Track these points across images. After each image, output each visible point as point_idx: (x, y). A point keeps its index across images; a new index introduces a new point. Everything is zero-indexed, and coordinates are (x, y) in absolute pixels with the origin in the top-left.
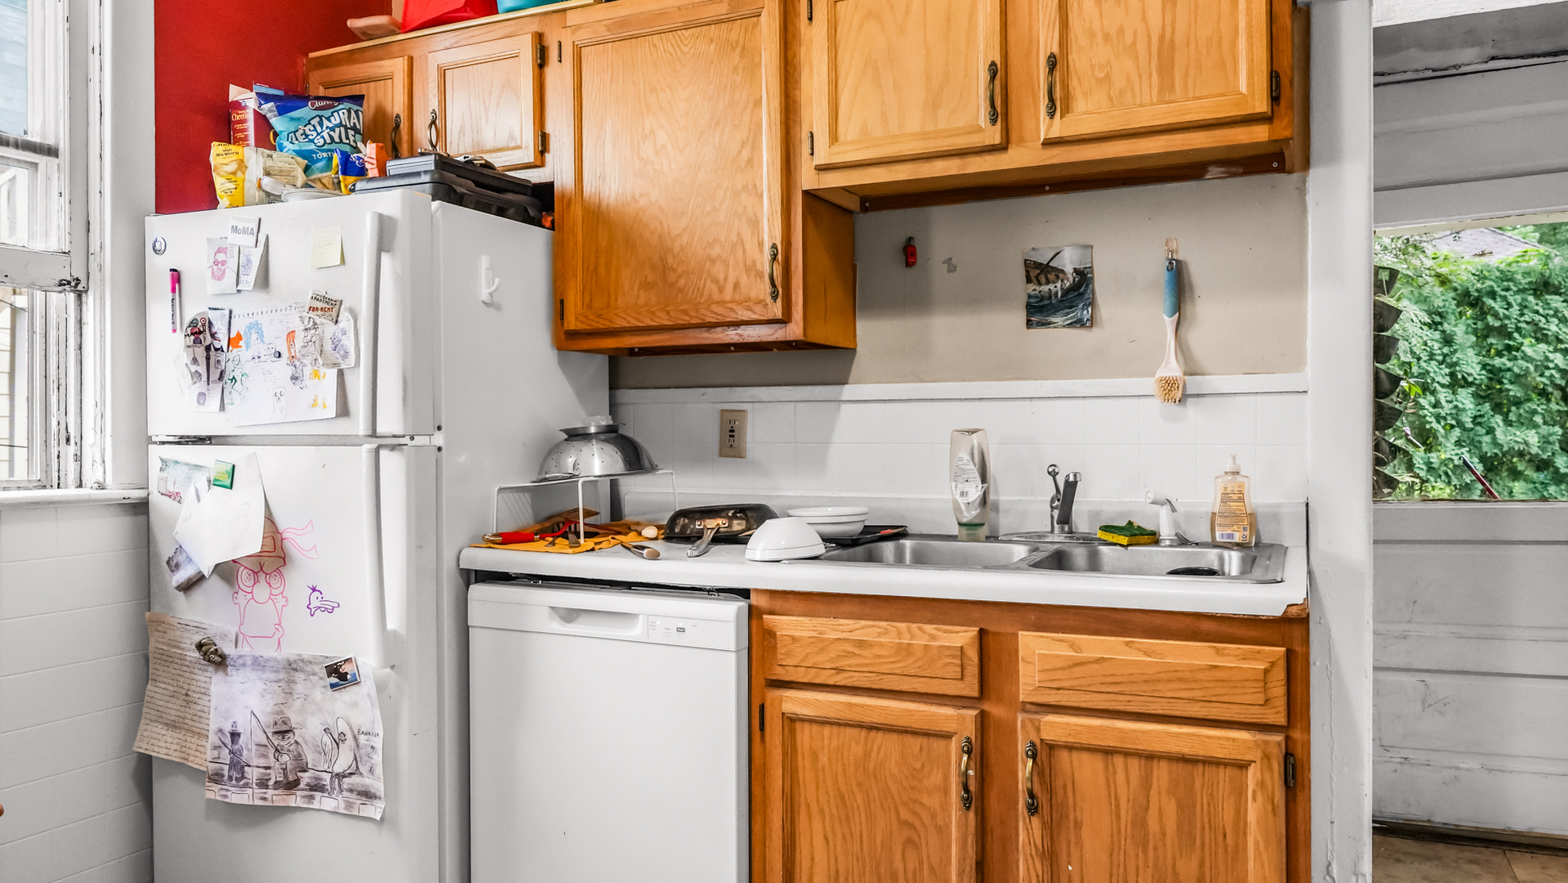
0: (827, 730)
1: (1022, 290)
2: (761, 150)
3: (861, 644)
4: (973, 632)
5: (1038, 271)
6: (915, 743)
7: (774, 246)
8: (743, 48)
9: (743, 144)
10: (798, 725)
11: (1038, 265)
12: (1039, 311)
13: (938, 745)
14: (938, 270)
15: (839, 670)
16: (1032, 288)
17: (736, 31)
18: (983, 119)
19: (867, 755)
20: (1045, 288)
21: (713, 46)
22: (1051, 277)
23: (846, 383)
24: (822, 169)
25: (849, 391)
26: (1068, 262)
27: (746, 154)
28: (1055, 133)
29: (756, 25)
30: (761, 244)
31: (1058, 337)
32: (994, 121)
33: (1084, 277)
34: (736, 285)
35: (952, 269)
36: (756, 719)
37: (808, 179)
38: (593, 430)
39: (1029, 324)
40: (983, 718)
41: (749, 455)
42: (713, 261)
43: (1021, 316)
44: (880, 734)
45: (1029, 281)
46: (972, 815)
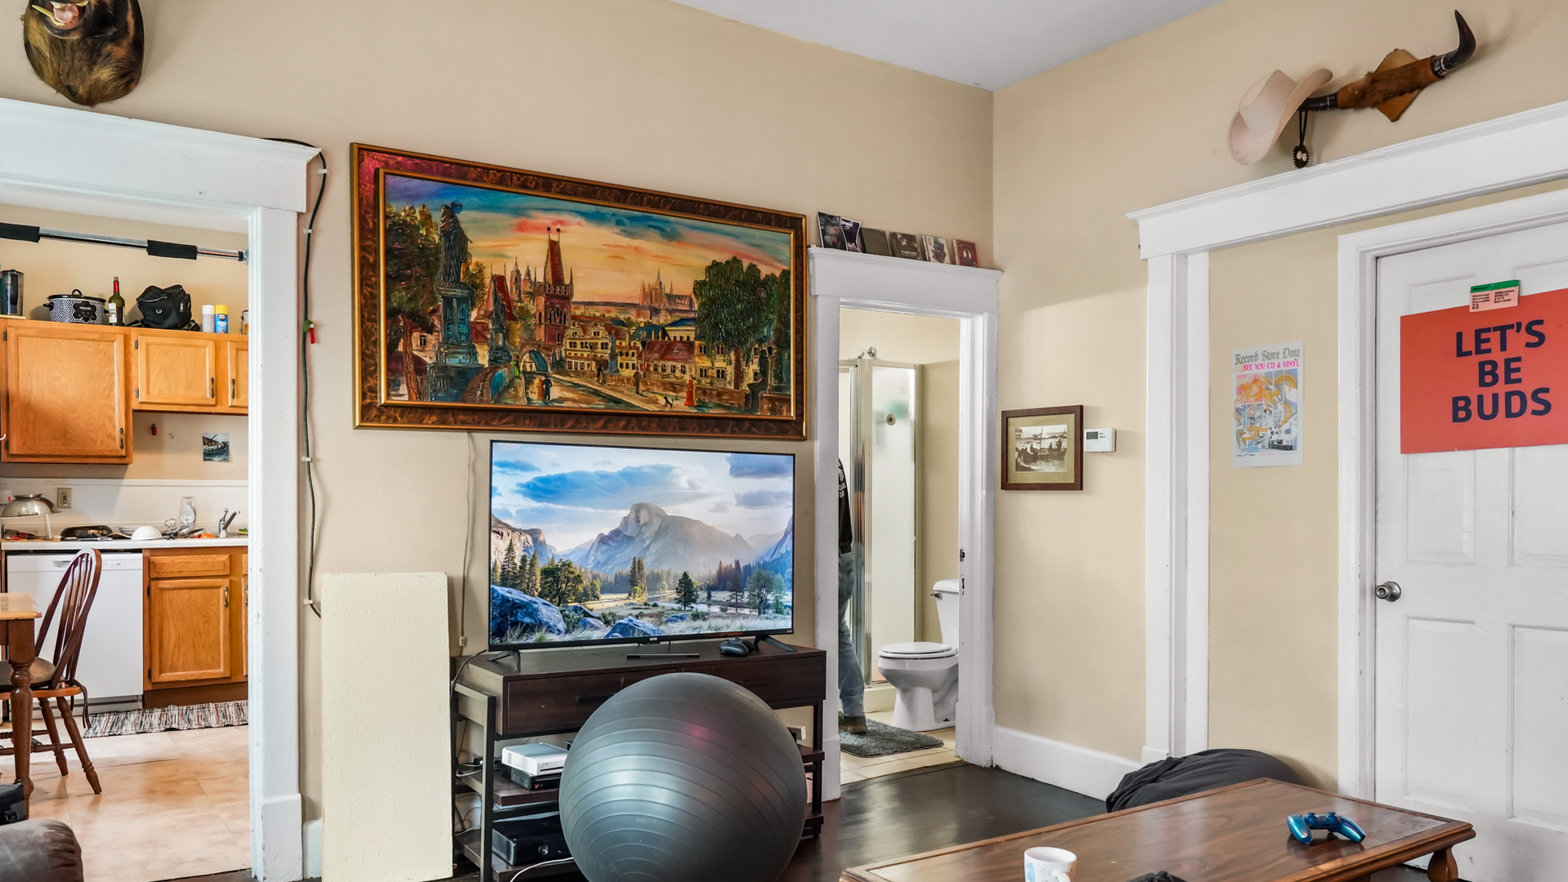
0: (175, 591)
1: (202, 448)
2: (114, 392)
3: (189, 563)
4: (228, 556)
5: (208, 441)
6: (207, 591)
7: (122, 429)
8: (105, 352)
9: (105, 389)
10: (164, 592)
11: (208, 439)
12: (208, 455)
13: (217, 590)
14: (166, 438)
15: (180, 572)
16: (206, 447)
17: (102, 346)
18: (208, 395)
19: (190, 597)
20: (211, 447)
21: (90, 349)
22: (213, 443)
23: (123, 478)
24: (141, 403)
25: (125, 481)
26: (220, 439)
27: (106, 393)
28: (234, 404)
29: (111, 345)
30: (114, 427)
31: (216, 464)
32: (213, 397)
33: (226, 445)
34: (102, 442)
35: (172, 437)
36: (148, 592)
37: (135, 405)
38: (31, 496)
39: (204, 460)
40: (230, 581)
41: (73, 507)
42: (90, 431)
43: (202, 456)
44: (195, 590)
45: (204, 444)
46: (228, 609)
